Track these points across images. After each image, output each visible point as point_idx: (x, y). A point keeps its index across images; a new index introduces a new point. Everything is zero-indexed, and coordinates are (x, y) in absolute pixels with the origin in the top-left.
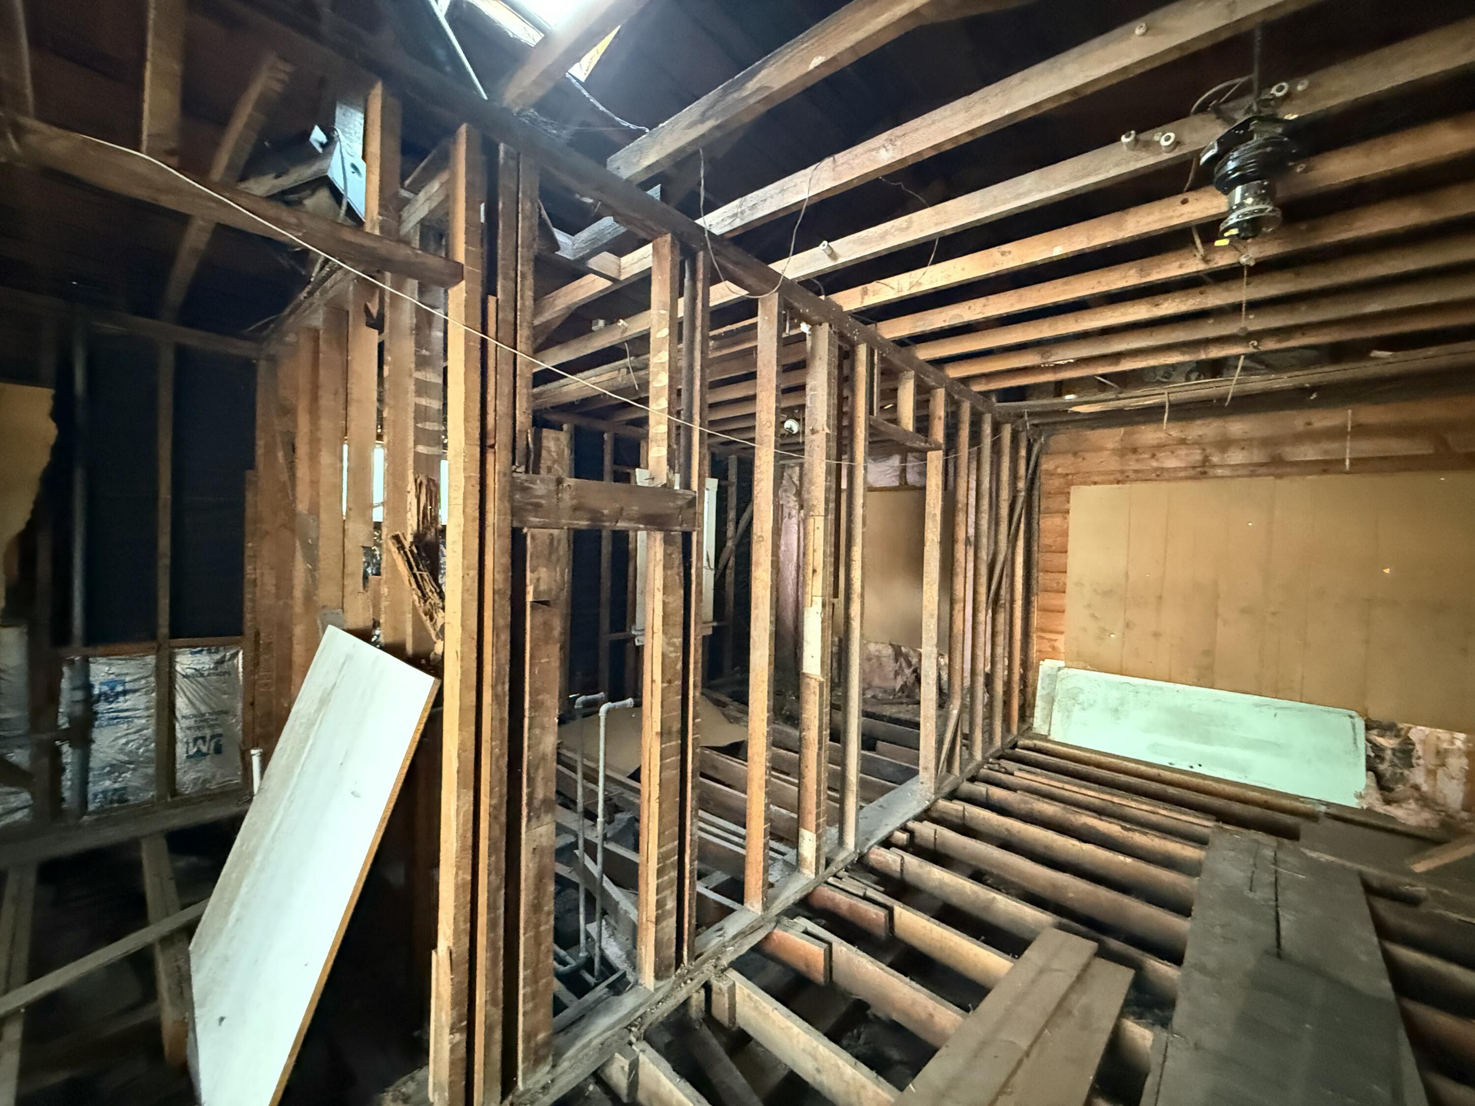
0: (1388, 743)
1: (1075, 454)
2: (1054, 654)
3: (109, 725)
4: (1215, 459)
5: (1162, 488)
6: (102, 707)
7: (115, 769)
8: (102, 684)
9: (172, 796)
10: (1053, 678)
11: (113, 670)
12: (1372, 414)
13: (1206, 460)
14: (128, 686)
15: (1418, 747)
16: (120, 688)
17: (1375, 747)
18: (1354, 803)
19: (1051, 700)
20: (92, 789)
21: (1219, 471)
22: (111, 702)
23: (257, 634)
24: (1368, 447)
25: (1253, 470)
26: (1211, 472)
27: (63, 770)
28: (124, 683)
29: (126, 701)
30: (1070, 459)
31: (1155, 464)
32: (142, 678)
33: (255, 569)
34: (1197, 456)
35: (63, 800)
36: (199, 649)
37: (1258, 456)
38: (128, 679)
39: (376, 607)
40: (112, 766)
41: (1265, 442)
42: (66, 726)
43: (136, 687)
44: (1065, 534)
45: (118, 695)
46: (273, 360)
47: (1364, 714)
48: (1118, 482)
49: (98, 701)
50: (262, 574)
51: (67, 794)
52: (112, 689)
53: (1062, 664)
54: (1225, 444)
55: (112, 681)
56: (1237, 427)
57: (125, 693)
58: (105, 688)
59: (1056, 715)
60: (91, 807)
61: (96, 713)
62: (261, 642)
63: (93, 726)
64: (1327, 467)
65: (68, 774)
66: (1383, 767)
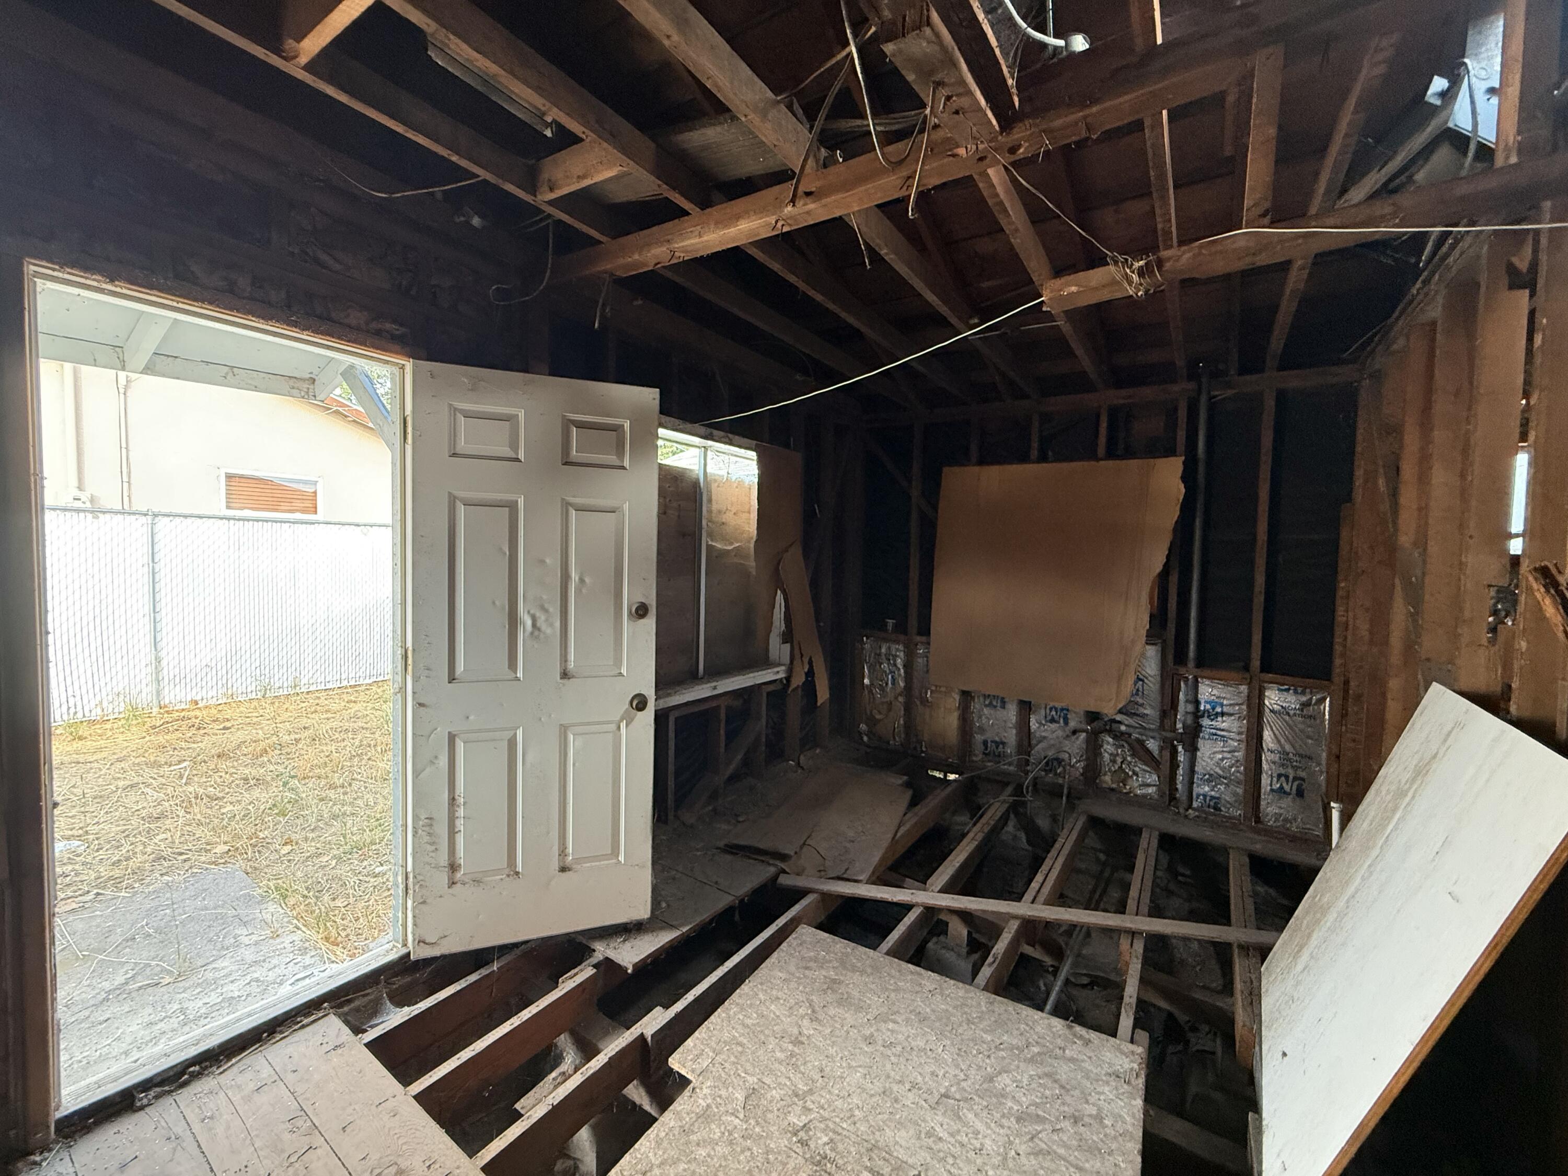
3: (1209, 739)
6: (1205, 722)
7: (1212, 779)
8: (1206, 702)
9: (1256, 822)
11: (1215, 692)
14: (1225, 709)
16: (1219, 710)
20: (1196, 790)
22: (1212, 720)
23: (1347, 682)
27: (1178, 766)
28: (1222, 705)
29: (1223, 722)
32: (1237, 704)
33: (1347, 611)
35: (1177, 789)
36: (1286, 687)
38: (1225, 702)
39: (1507, 666)
40: (1211, 775)
42: (1181, 731)
43: (1232, 712)
45: (1217, 714)
46: (1377, 377)
49: (1203, 716)
50: (1355, 618)
51: (1179, 786)
52: (1213, 709)
55: (1213, 701)
57: (1223, 714)
58: (1208, 707)
60: (1195, 805)
61: (1201, 726)
62: (1351, 692)
63: (1199, 736)
65: (1180, 771)
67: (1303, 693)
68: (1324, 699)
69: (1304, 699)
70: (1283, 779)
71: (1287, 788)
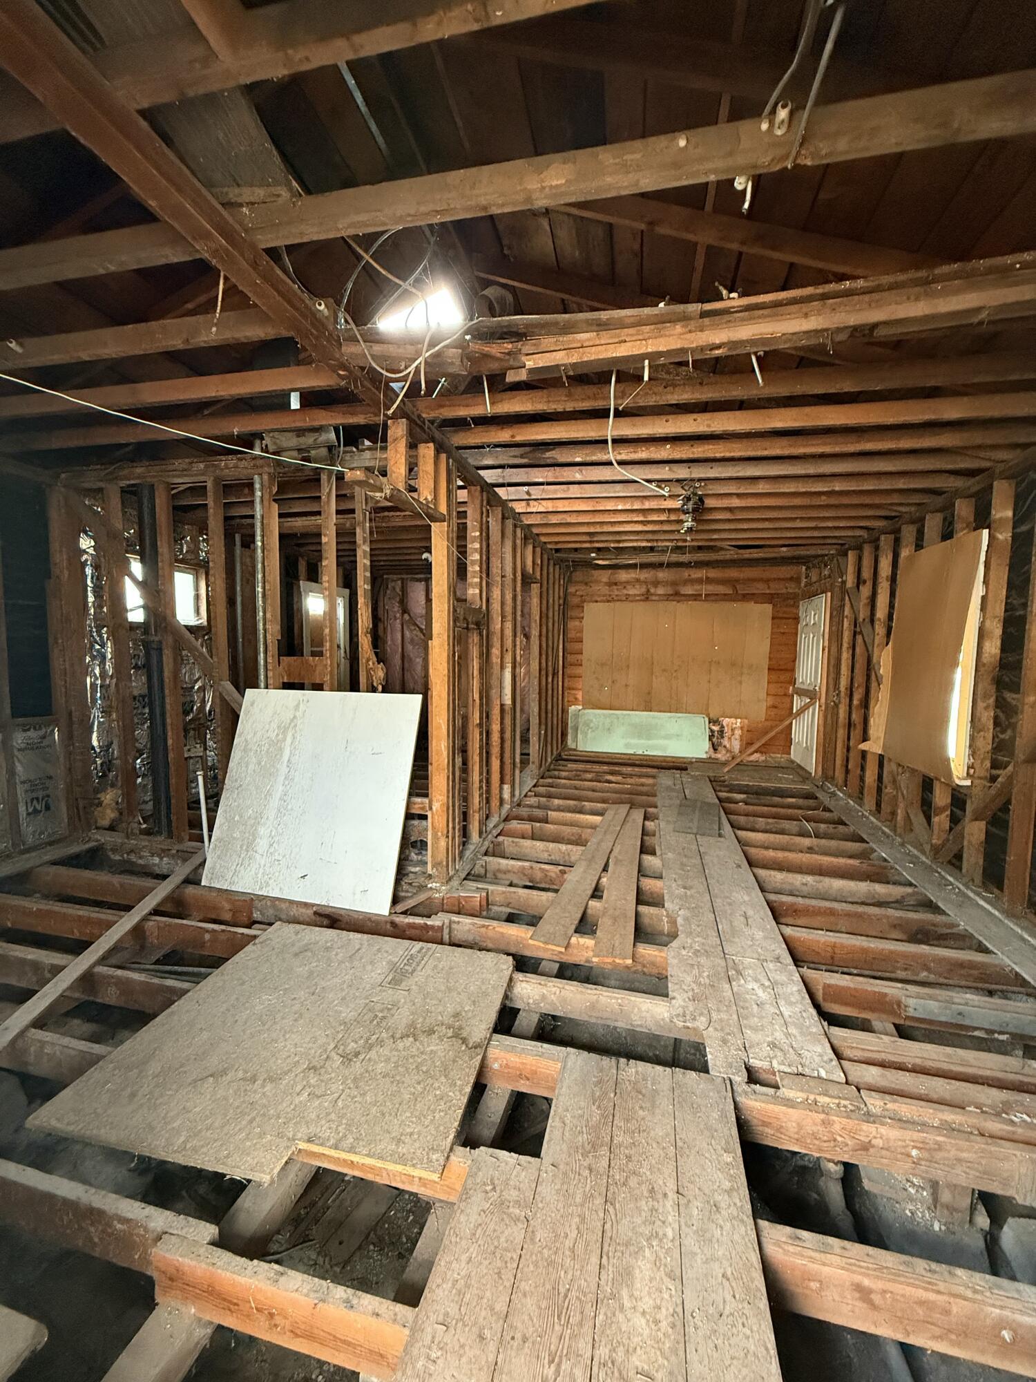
0: (716, 728)
1: (586, 584)
2: (576, 702)
4: (652, 590)
5: (628, 606)
10: (577, 716)
12: (713, 573)
13: (648, 591)
15: (726, 729)
17: (712, 731)
18: (704, 756)
19: (576, 729)
21: (654, 598)
24: (711, 588)
25: (668, 598)
26: (651, 598)
30: (583, 588)
31: (625, 592)
34: (643, 590)
36: (28, 727)
37: (670, 591)
41: (674, 584)
44: (581, 631)
47: (708, 715)
48: (608, 601)
53: (580, 707)
54: (656, 583)
56: (662, 575)
59: (580, 736)
64: (696, 597)
66: (714, 740)
67: (40, 728)
68: (53, 730)
69: (42, 733)
70: (35, 802)
71: (39, 807)
